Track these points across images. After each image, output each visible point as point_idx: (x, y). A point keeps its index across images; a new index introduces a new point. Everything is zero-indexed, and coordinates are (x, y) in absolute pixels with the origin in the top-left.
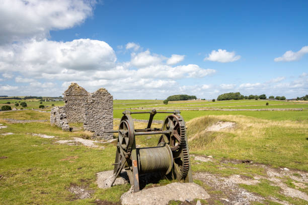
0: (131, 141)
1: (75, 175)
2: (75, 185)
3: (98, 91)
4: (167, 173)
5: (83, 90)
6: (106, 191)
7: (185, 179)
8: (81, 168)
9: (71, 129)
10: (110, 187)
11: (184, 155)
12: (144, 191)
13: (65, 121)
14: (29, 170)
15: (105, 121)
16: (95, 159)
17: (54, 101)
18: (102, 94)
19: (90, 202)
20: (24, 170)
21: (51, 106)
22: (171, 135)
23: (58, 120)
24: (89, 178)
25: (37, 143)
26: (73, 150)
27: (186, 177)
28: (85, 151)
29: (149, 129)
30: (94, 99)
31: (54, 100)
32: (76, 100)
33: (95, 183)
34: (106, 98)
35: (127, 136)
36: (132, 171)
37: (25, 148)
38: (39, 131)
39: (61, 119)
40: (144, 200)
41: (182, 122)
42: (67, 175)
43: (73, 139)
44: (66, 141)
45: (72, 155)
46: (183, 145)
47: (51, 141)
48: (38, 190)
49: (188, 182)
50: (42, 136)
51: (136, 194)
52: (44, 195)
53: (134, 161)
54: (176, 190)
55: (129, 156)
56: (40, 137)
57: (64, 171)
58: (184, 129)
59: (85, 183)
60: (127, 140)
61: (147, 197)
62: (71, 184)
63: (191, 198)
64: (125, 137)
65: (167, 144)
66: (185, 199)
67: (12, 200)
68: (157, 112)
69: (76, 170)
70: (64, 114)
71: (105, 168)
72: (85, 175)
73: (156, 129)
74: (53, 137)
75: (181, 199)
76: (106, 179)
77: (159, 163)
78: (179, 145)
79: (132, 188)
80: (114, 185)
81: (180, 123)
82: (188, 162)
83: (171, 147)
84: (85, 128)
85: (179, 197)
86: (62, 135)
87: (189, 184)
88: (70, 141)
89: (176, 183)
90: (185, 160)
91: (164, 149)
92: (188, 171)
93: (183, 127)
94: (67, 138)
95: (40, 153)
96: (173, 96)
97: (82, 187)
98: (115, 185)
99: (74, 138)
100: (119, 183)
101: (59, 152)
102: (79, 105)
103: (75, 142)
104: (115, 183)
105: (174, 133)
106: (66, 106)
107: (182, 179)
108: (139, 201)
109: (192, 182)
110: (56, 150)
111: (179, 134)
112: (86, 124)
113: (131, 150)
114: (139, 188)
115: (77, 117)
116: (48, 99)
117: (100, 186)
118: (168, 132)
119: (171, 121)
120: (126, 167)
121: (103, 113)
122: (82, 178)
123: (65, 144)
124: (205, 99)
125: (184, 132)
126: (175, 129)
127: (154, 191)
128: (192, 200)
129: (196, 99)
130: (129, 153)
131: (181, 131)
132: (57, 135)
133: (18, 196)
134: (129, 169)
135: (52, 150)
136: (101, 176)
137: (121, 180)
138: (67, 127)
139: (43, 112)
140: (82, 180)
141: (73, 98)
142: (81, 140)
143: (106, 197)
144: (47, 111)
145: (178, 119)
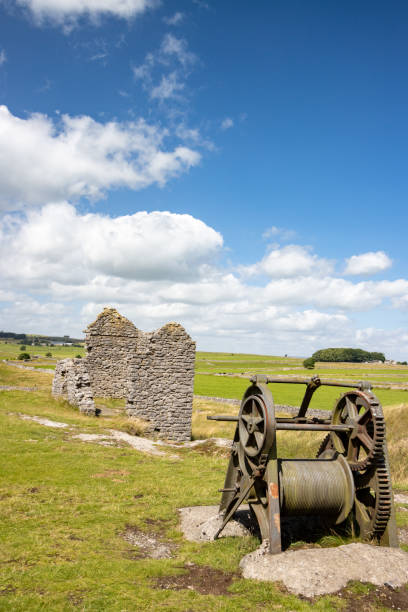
0: (268, 441)
1: (133, 509)
2: (134, 529)
3: (164, 330)
4: (339, 520)
5: (129, 324)
6: (204, 547)
7: (379, 538)
8: (141, 496)
9: (98, 412)
10: (212, 539)
11: (381, 482)
12: (290, 553)
13: (87, 392)
14: (33, 490)
15: (175, 399)
16: (167, 481)
17: (52, 346)
18: (172, 336)
19: (173, 566)
20: (23, 488)
21: (44, 356)
22: (352, 437)
23: (71, 388)
24: (164, 518)
25: (36, 436)
26: (115, 458)
27: (382, 533)
28: (141, 462)
29: (302, 419)
30: (154, 346)
31: (52, 343)
32: (111, 346)
33: (178, 529)
34: (180, 345)
35: (261, 431)
36: (266, 506)
37: (13, 444)
38: (33, 410)
39: (79, 386)
40: (294, 572)
41: (378, 408)
42: (114, 507)
43: (109, 434)
44: (94, 437)
45: (115, 468)
46: (377, 461)
47: (63, 435)
48: (61, 532)
49: (387, 544)
50: (41, 421)
51: (275, 558)
52: (78, 544)
53: (272, 485)
54: (363, 559)
55: (263, 472)
56: (38, 424)
57: (108, 499)
58: (381, 425)
59: (157, 528)
60: (260, 438)
61: (301, 566)
62: (127, 526)
63: (396, 580)
64: (256, 430)
65: (341, 456)
66: (383, 581)
67: (16, 546)
68: (322, 382)
69: (132, 498)
70: (86, 377)
71: (195, 501)
72: (153, 510)
73: (315, 421)
74: (65, 425)
75: (374, 580)
76: (203, 522)
77: (322, 497)
78: (370, 460)
79: (264, 544)
80: (220, 536)
81: (373, 409)
82: (388, 499)
83: (351, 462)
84: (128, 412)
85: (370, 575)
86: (84, 423)
87: (390, 549)
88: (104, 437)
89: (359, 545)
90: (381, 493)
91: (335, 465)
92: (387, 520)
93: (381, 419)
94: (95, 430)
95: (47, 458)
96: (327, 351)
97: (149, 534)
98: (223, 537)
99: (111, 431)
100: (232, 533)
101: (86, 458)
102: (118, 357)
103: (114, 440)
104: (223, 533)
105: (360, 432)
106: (89, 358)
107: (372, 538)
108: (281, 573)
109: (396, 546)
110: (79, 454)
111: (371, 434)
112: (132, 403)
113: (267, 461)
114: (280, 546)
115: (109, 385)
116: (39, 341)
117: (189, 537)
118: (345, 428)
119: (352, 405)
120: (251, 497)
121: (172, 379)
122: (147, 516)
123: (95, 442)
124: (405, 363)
125: (382, 430)
126: (361, 422)
127: (312, 557)
128: (400, 585)
129: (383, 360)
130: (262, 466)
131: (376, 427)
132: (72, 421)
133: (26, 540)
134: (259, 502)
135: (70, 454)
136: (190, 515)
137: (235, 528)
138: (90, 405)
139: (27, 368)
140: (149, 521)
141: (106, 341)
142: (125, 437)
143: (208, 560)
144: (36, 367)
145: (369, 400)
